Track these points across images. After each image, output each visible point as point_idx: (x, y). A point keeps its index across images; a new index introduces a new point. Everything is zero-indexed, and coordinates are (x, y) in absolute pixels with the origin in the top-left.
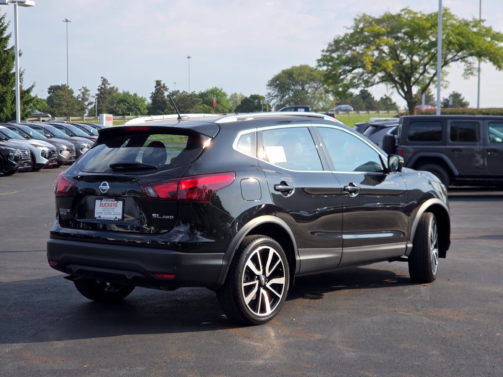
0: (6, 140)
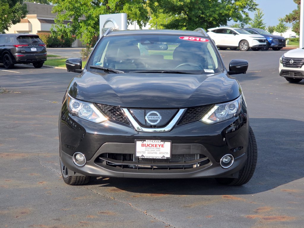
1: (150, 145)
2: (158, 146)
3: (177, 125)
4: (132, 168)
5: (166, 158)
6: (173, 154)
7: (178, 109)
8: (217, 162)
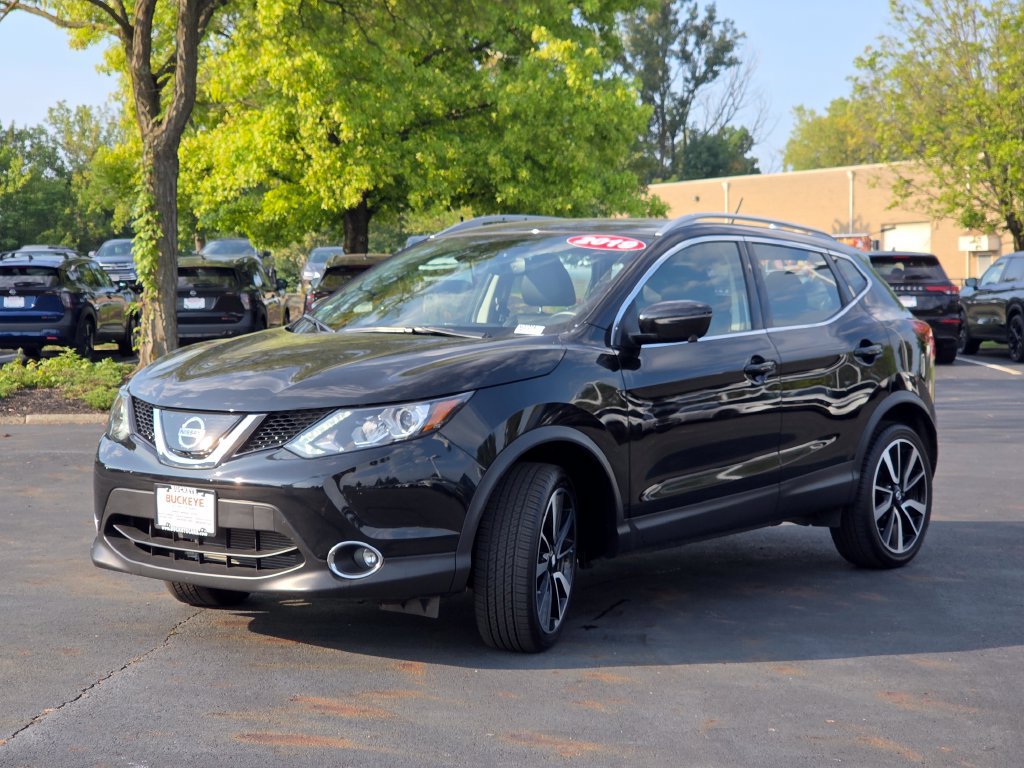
1: (181, 500)
2: (193, 503)
3: (240, 451)
4: (193, 559)
5: (206, 535)
6: (220, 525)
7: (245, 414)
8: (320, 558)
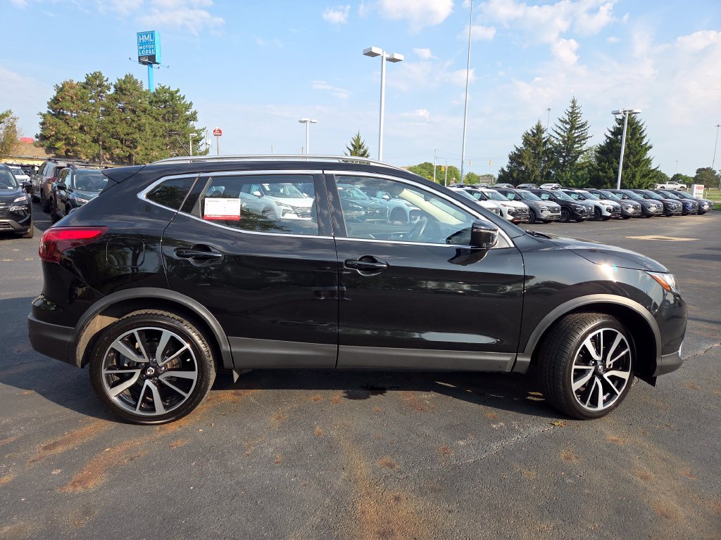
0: (584, 199)
